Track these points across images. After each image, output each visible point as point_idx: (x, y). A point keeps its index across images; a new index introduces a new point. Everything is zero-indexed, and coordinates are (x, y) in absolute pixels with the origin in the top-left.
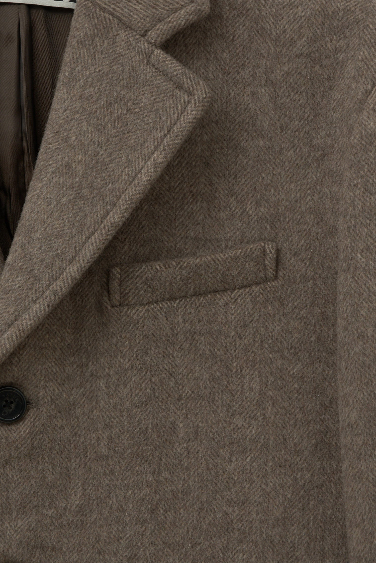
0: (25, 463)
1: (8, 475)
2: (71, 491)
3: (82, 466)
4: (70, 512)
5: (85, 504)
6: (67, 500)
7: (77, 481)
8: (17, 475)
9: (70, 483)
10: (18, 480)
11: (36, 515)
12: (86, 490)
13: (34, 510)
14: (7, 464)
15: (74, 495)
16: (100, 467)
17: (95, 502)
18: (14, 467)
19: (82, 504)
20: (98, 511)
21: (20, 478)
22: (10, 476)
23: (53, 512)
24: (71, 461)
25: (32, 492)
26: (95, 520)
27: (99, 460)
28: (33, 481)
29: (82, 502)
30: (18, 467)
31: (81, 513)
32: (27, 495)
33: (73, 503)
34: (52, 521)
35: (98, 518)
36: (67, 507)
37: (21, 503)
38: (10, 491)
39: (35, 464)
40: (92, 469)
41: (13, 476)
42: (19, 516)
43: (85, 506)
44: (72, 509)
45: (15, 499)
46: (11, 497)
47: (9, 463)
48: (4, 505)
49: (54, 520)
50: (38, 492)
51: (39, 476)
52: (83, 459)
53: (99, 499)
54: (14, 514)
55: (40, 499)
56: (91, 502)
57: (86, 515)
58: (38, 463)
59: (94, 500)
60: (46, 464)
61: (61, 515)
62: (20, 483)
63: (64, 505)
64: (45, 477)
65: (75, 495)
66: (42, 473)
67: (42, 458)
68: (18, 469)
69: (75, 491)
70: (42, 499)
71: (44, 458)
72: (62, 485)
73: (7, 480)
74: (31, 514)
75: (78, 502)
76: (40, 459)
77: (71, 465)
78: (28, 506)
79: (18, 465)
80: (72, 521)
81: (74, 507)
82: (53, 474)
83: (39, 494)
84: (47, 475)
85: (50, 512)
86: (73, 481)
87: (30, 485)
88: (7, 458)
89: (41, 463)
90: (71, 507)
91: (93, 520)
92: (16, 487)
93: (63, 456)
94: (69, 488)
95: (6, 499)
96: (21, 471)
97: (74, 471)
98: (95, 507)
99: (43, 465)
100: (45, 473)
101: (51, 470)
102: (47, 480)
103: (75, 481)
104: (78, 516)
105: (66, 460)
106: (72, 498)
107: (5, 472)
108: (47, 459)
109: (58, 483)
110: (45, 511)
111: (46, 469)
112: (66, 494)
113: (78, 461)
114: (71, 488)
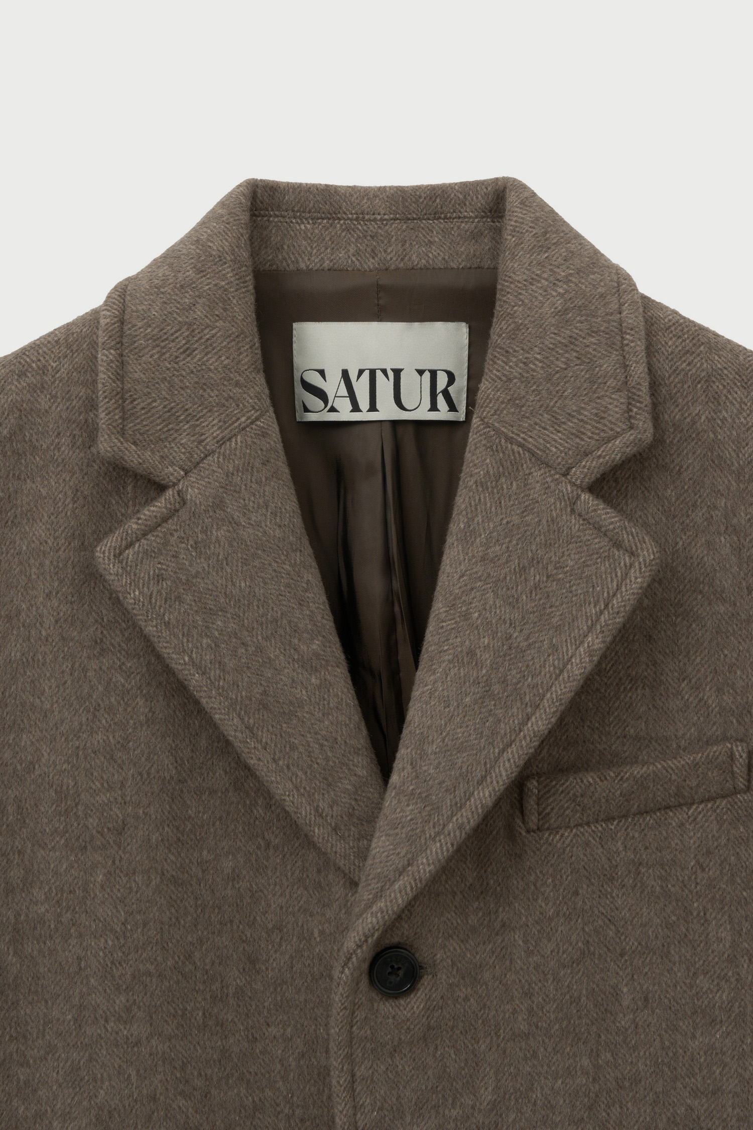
0: (418, 1048)
1: (397, 1066)
2: (480, 1083)
3: (494, 1049)
4: (480, 1111)
5: (499, 1099)
6: (475, 1096)
7: (488, 1069)
8: (409, 1066)
9: (478, 1072)
10: (411, 1071)
11: (436, 1118)
12: (499, 1081)
13: (432, 1111)
14: (395, 1051)
15: (483, 1089)
16: (518, 1050)
17: (513, 1097)
18: (405, 1055)
19: (495, 1100)
20: (517, 1108)
21: (413, 1068)
22: (400, 1067)
23: (458, 1113)
24: (478, 1042)
25: (429, 1087)
26: (514, 1120)
27: (516, 1040)
28: (430, 1072)
29: (495, 1097)
30: (410, 1054)
31: (494, 1112)
32: (422, 1091)
33: (483, 1099)
34: (456, 1125)
35: (517, 1119)
36: (476, 1105)
37: (415, 1103)
38: (401, 1088)
39: (432, 1049)
40: (508, 1052)
41: (403, 1067)
42: (415, 1120)
43: (499, 1102)
44: (482, 1108)
45: (408, 1098)
46: (402, 1095)
47: (398, 1051)
48: (395, 1109)
49: (459, 1124)
50: (437, 1087)
51: (438, 1065)
52: (495, 1039)
53: (519, 1093)
54: (408, 1119)
55: (440, 1096)
56: (507, 1097)
57: (501, 1115)
58: (436, 1048)
59: (511, 1094)
60: (447, 1049)
61: (468, 1117)
62: (413, 1075)
63: (471, 1103)
64: (446, 1066)
65: (486, 1089)
66: (441, 1060)
67: (441, 1041)
68: (410, 1057)
69: (485, 1083)
70: (443, 1096)
71: (444, 1041)
72: (468, 1076)
73: (396, 1072)
74: (430, 1117)
75: (490, 1097)
76: (438, 1042)
77: (479, 1048)
78: (425, 1107)
79: (410, 1051)
80: (483, 1123)
81: (485, 1104)
82: (456, 1062)
83: (438, 1089)
84: (448, 1064)
85: (454, 1113)
86: (483, 1068)
87: (426, 1077)
88: (396, 1043)
89: (439, 1047)
90: (481, 1104)
91: (510, 1120)
92: (408, 1081)
93: (469, 1037)
94: (478, 1079)
95: (397, 1099)
96: (414, 1060)
97: (482, 1056)
98: (512, 1103)
99: (442, 1051)
100: (445, 1060)
101: (453, 1056)
102: (448, 1070)
103: (485, 1069)
104: (491, 1116)
105: (473, 1042)
106: (482, 1092)
107: (393, 1062)
108: (447, 1041)
109: (463, 1072)
110: (447, 1112)
111: (447, 1056)
112: (473, 1086)
113: (488, 1041)
114: (480, 1079)
